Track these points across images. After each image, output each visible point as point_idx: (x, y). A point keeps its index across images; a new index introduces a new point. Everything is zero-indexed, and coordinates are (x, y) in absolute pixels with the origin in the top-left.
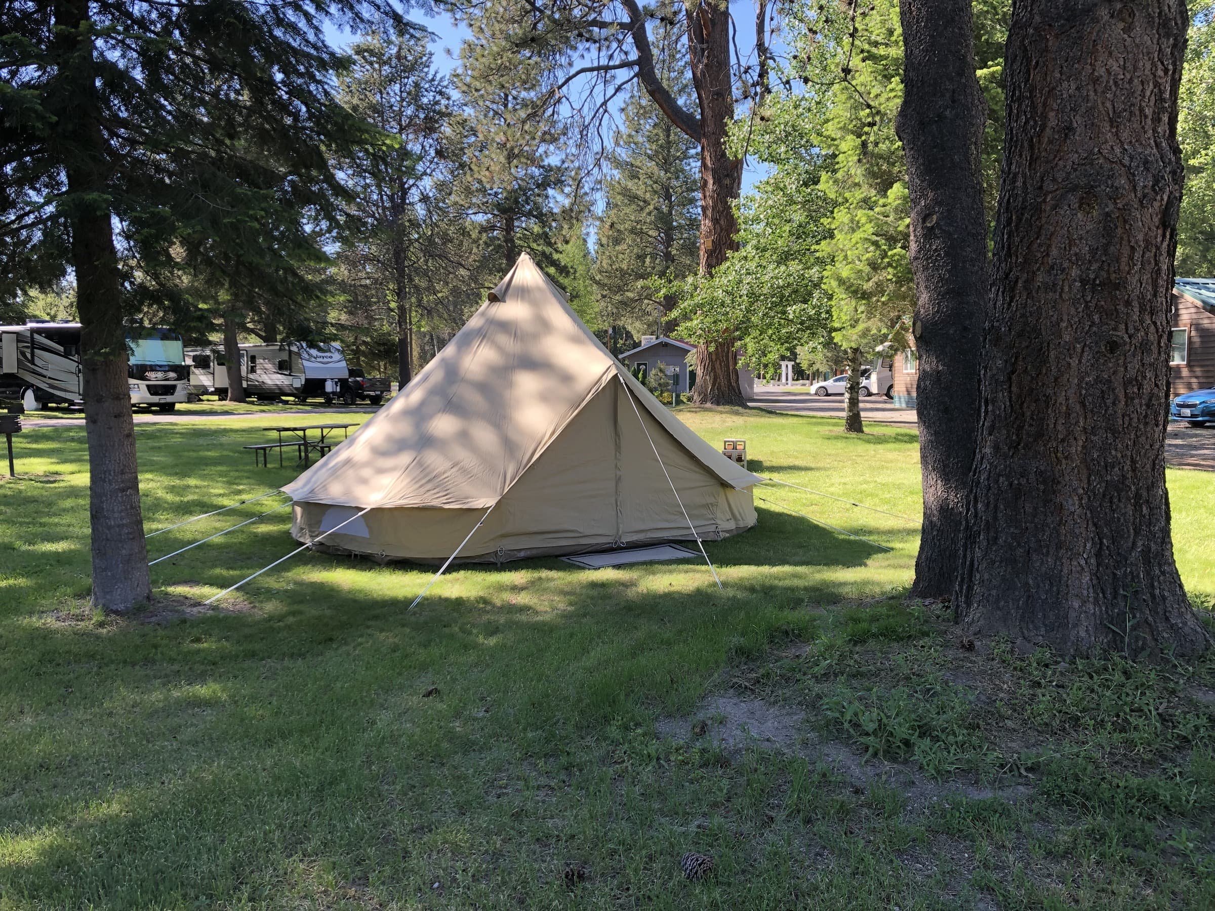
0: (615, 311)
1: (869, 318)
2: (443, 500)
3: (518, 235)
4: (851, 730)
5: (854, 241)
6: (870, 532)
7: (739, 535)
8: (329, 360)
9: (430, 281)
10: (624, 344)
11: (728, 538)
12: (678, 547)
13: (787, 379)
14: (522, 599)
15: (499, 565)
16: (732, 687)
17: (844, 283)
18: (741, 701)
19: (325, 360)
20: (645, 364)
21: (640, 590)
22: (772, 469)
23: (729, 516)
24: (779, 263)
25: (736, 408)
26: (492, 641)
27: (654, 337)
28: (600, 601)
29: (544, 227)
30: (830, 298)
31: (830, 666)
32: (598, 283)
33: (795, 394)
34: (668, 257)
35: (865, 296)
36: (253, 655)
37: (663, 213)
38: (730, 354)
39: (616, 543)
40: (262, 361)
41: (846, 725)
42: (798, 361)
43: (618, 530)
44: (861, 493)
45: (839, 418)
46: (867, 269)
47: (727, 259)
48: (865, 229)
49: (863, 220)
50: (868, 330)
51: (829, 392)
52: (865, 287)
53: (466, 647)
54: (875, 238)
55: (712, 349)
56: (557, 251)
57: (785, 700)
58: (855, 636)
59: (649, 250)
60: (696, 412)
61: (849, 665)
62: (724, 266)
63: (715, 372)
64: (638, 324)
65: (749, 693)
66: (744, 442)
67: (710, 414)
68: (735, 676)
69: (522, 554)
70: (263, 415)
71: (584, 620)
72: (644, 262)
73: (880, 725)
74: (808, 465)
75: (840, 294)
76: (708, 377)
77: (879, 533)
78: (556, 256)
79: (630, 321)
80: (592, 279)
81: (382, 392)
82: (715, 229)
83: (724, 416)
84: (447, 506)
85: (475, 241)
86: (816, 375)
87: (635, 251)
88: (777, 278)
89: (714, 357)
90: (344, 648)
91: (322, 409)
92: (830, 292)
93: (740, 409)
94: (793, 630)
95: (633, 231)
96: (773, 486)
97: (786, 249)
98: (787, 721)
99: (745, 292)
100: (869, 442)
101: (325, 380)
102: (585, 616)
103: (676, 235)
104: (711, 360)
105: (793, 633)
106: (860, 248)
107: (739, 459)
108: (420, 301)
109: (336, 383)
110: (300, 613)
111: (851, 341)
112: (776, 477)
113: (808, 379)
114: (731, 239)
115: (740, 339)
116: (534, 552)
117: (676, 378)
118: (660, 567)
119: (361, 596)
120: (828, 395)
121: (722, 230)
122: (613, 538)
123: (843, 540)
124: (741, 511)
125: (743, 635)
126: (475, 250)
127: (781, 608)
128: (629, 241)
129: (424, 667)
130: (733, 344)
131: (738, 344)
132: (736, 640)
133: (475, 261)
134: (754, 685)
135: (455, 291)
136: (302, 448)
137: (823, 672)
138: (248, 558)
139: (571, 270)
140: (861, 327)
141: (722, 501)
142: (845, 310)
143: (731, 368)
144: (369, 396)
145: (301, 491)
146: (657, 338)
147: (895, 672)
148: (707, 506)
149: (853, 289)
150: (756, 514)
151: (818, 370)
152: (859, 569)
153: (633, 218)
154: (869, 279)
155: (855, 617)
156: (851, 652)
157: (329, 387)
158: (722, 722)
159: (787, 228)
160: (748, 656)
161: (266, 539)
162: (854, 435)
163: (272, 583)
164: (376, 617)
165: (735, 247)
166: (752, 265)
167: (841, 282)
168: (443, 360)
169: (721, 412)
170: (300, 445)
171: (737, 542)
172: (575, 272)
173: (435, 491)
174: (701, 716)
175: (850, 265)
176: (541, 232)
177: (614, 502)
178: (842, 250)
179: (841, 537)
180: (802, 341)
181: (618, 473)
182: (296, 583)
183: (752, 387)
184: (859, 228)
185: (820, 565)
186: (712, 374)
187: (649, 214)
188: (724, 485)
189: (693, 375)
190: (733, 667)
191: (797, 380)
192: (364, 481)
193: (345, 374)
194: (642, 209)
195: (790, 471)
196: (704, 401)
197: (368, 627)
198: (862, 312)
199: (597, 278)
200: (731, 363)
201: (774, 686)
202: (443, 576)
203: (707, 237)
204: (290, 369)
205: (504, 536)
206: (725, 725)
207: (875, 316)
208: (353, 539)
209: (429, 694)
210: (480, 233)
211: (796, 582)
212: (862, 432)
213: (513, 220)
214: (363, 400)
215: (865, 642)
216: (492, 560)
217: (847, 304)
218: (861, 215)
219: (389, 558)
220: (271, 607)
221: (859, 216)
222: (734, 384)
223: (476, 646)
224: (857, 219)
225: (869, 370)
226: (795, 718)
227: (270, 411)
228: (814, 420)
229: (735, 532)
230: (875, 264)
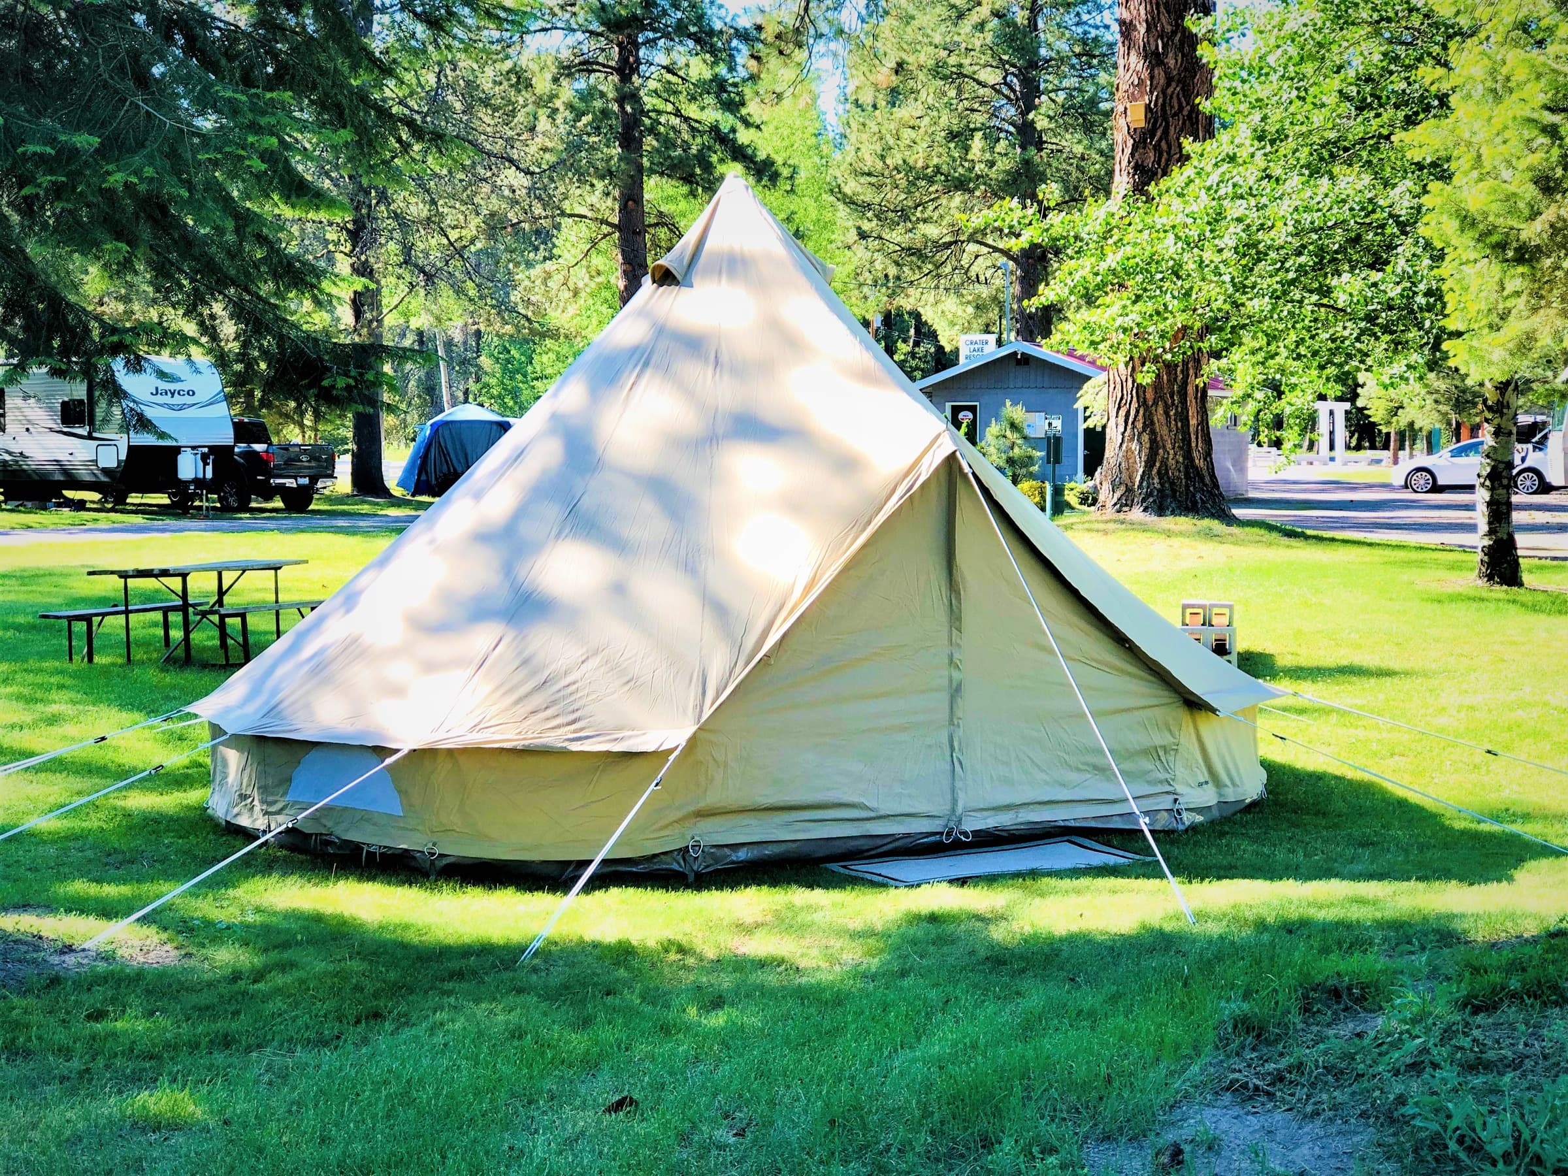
0: (892, 271)
1: (1535, 310)
2: (567, 732)
3: (652, 84)
4: (1462, 1155)
5: (1497, 123)
6: (1526, 817)
7: (1226, 820)
8: (188, 400)
9: (433, 202)
10: (913, 355)
11: (1201, 824)
12: (1087, 842)
13: (1332, 448)
14: (758, 946)
15: (691, 878)
16: (1228, 1089)
17: (1473, 224)
18: (1247, 1113)
19: (178, 399)
20: (973, 409)
21: (1015, 926)
22: (1298, 673)
23: (1203, 776)
24: (1314, 172)
25: (1207, 522)
26: (718, 1020)
27: (992, 338)
28: (932, 949)
29: (715, 63)
30: (1439, 257)
31: (1425, 1050)
32: (849, 201)
33: (1353, 487)
34: (1028, 135)
35: (1525, 255)
36: (226, 1042)
37: (1015, 25)
38: (1190, 390)
39: (949, 834)
40: (19, 402)
41: (1453, 1146)
42: (1360, 403)
43: (954, 802)
44: (1510, 729)
45: (1463, 548)
46: (1530, 191)
47: (1184, 159)
48: (1524, 94)
49: (1521, 74)
50: (1530, 337)
51: (1441, 482)
52: (1524, 236)
53: (666, 1030)
54: (1549, 118)
55: (1146, 377)
56: (747, 123)
57: (1334, 1107)
58: (1476, 998)
59: (979, 119)
60: (1105, 532)
61: (1462, 1048)
62: (1178, 176)
63: (1153, 432)
64: (950, 303)
65: (1264, 1099)
66: (1230, 607)
67: (1142, 537)
68: (1234, 1071)
69: (742, 855)
70: (30, 536)
71: (906, 983)
72: (967, 149)
73: (1516, 1146)
74: (1386, 664)
75: (1463, 246)
76: (1135, 446)
77: (1546, 817)
78: (744, 136)
79: (930, 297)
80: (836, 191)
81: (314, 480)
82: (1152, 78)
83: (1176, 541)
84: (575, 747)
85: (545, 101)
86: (1407, 437)
87: (944, 121)
88: (1307, 209)
89: (1150, 395)
90: (406, 1033)
91: (169, 522)
92: (1439, 245)
93: (1216, 525)
94: (1349, 988)
95: (937, 71)
96: (1302, 711)
97: (1332, 135)
98: (1339, 1144)
99: (1232, 244)
100: (1535, 608)
101: (177, 450)
102: (903, 974)
103: (1047, 80)
104: (1143, 403)
105: (1350, 994)
106: (1514, 142)
107: (1221, 649)
108: (407, 249)
109: (204, 458)
110: (293, 965)
111: (1490, 363)
112: (1310, 692)
113: (1386, 447)
114: (1195, 109)
115: (1217, 355)
116: (768, 851)
117: (1054, 446)
118: (1052, 882)
119: (412, 937)
120: (1436, 488)
121: (1169, 80)
122: (941, 822)
123: (1463, 833)
124: (1231, 766)
125: (1247, 996)
126: (543, 124)
127: (1325, 951)
128: (927, 96)
129: (590, 1065)
130: (1198, 368)
131: (1212, 367)
132: (1236, 1007)
133: (545, 150)
134: (1272, 1084)
135: (495, 225)
136: (175, 618)
137: (1409, 1060)
138: (132, 862)
139: (786, 172)
140: (1514, 328)
141: (1188, 742)
142: (1473, 289)
143: (1193, 422)
144: (283, 491)
145: (239, 712)
146: (999, 343)
147: (1552, 1061)
148: (1153, 753)
149: (1495, 238)
150: (1263, 775)
151: (1411, 424)
152: (1493, 887)
153: (937, 39)
154: (1534, 214)
155: (1475, 963)
156: (1467, 1024)
157: (188, 467)
158: (1212, 1146)
159: (1335, 83)
160: (1259, 1036)
161: (153, 824)
162: (1500, 591)
163: (207, 908)
164: (459, 975)
165: (1204, 127)
166: (1249, 176)
167: (1467, 221)
168: (555, 417)
169: (1169, 534)
170: (166, 611)
171: (1223, 834)
172: (795, 170)
173: (549, 713)
174: (1170, 1136)
175: (1490, 182)
176: (707, 75)
177: (945, 741)
178: (1469, 144)
179: (1459, 825)
180: (1369, 361)
181: (956, 675)
182: (258, 910)
183: (1242, 469)
184: (1511, 91)
185: (1409, 879)
186: (1146, 438)
187: (981, 26)
188: (1193, 704)
189: (1095, 440)
190: (1228, 1057)
191: (1358, 448)
192: (396, 691)
193: (226, 436)
194: (961, 16)
195: (1342, 678)
196: (1124, 504)
197: (449, 993)
198: (1517, 294)
199: (847, 190)
200: (1192, 411)
201: (1313, 1085)
202: (583, 897)
203: (1132, 98)
204: (91, 423)
205: (701, 814)
206: (1218, 1154)
207: (1549, 305)
208: (366, 818)
209: (619, 1105)
210: (555, 80)
211: (1356, 913)
212: (1520, 584)
213: (637, 46)
214: (268, 498)
215: (1495, 1008)
216: (675, 866)
217: (1480, 274)
218: (1518, 61)
219: (445, 861)
220: (226, 956)
221: (1509, 64)
222: (1200, 463)
223: (688, 1028)
224: (1504, 71)
225: (1544, 423)
226: (1356, 1139)
227: (43, 528)
228: (1401, 554)
229: (1215, 813)
230: (1548, 178)
